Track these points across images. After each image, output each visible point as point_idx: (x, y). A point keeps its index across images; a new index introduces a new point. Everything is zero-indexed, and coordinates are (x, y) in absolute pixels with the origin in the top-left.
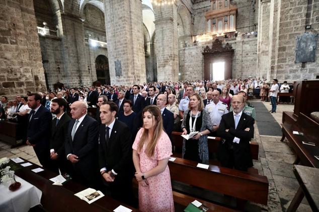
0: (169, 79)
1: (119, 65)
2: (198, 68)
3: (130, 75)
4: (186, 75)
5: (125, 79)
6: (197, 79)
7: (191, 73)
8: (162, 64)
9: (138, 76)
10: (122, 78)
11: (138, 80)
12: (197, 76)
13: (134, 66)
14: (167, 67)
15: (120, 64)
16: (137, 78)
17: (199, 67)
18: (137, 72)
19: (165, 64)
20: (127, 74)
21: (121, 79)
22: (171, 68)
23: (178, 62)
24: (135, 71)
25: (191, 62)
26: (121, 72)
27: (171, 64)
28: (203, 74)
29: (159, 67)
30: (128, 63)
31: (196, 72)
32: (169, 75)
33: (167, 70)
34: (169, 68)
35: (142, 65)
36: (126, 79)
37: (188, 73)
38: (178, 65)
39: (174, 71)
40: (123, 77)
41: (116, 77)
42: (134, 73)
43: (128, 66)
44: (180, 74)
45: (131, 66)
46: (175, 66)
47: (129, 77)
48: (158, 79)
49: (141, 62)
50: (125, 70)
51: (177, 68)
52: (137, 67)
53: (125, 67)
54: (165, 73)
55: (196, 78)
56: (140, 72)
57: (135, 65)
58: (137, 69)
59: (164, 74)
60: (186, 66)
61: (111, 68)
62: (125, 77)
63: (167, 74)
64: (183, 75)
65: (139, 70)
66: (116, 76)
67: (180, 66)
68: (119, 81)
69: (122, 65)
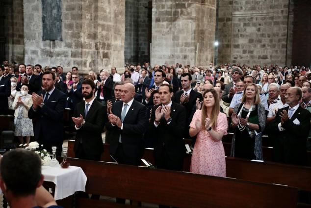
0: (185, 57)
1: (55, 11)
2: (275, 29)
3: (84, 39)
4: (237, 46)
5: (69, 51)
6: (269, 60)
7: (251, 41)
8: (167, 13)
9: (104, 44)
10: (60, 48)
11: (106, 56)
12: (269, 52)
13: (96, 17)
14: (181, 22)
15: (59, 8)
16: (101, 51)
17: (277, 23)
18: (104, 33)
19: (176, 13)
20: (76, 36)
21: (57, 49)
22: (192, 26)
23: (214, 8)
24: (100, 29)
25: (253, 9)
26: (60, 30)
27: (194, 15)
28: (290, 48)
29: (158, 20)
30: (81, 8)
31: (266, 41)
32: (187, 45)
33: (180, 31)
34: (186, 25)
35: (116, 16)
36: (74, 49)
37: (241, 41)
38: (214, 18)
39: (200, 34)
40: (63, 44)
41: (42, 44)
42: (94, 36)
43: (80, 17)
44: (216, 44)
45: (88, 17)
46: (205, 21)
47: (82, 46)
48: (152, 53)
49: (114, 7)
50: (70, 26)
51: (210, 26)
52: (105, 18)
53: (74, 17)
54: (175, 38)
55: (265, 58)
56: (112, 33)
57: (100, 13)
58: (103, 26)
59: (170, 42)
60: (236, 21)
61: (31, 17)
62: (69, 46)
63: (180, 41)
64: (228, 46)
65: (108, 29)
66: (44, 40)
67: (218, 20)
68: (50, 55)
69: (64, 11)
